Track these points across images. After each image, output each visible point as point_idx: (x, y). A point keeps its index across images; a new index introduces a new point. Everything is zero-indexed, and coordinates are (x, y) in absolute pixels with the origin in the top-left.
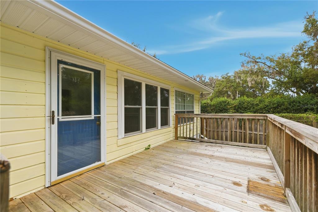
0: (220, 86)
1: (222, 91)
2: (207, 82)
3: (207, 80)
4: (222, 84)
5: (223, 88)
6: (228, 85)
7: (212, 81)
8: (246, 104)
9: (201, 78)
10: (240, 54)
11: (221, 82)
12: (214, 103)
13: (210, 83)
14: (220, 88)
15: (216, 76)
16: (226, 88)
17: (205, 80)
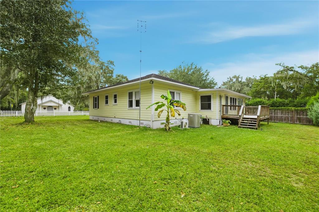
0: (257, 87)
1: (260, 91)
2: (244, 82)
3: (244, 80)
4: (260, 85)
5: (260, 89)
6: (266, 85)
7: (249, 81)
8: (278, 103)
9: (237, 79)
10: (276, 64)
11: (258, 83)
12: (252, 102)
13: (247, 83)
14: (257, 89)
15: (253, 76)
16: (264, 89)
17: (241, 81)
